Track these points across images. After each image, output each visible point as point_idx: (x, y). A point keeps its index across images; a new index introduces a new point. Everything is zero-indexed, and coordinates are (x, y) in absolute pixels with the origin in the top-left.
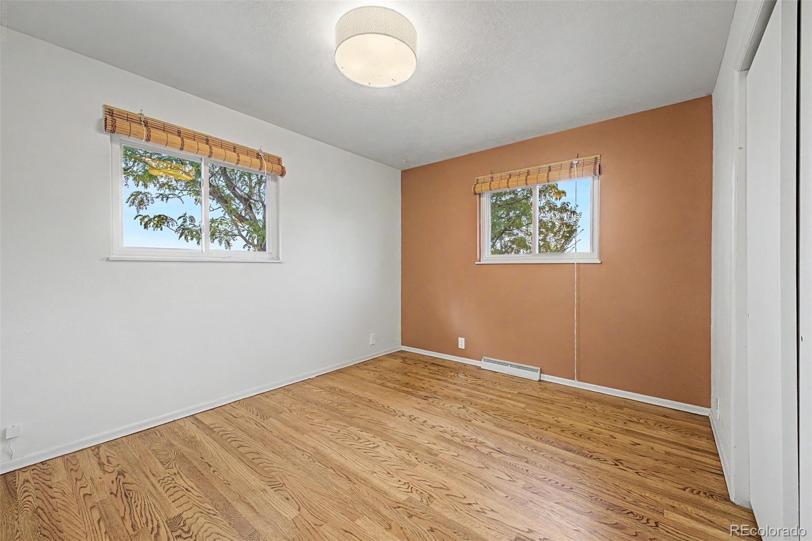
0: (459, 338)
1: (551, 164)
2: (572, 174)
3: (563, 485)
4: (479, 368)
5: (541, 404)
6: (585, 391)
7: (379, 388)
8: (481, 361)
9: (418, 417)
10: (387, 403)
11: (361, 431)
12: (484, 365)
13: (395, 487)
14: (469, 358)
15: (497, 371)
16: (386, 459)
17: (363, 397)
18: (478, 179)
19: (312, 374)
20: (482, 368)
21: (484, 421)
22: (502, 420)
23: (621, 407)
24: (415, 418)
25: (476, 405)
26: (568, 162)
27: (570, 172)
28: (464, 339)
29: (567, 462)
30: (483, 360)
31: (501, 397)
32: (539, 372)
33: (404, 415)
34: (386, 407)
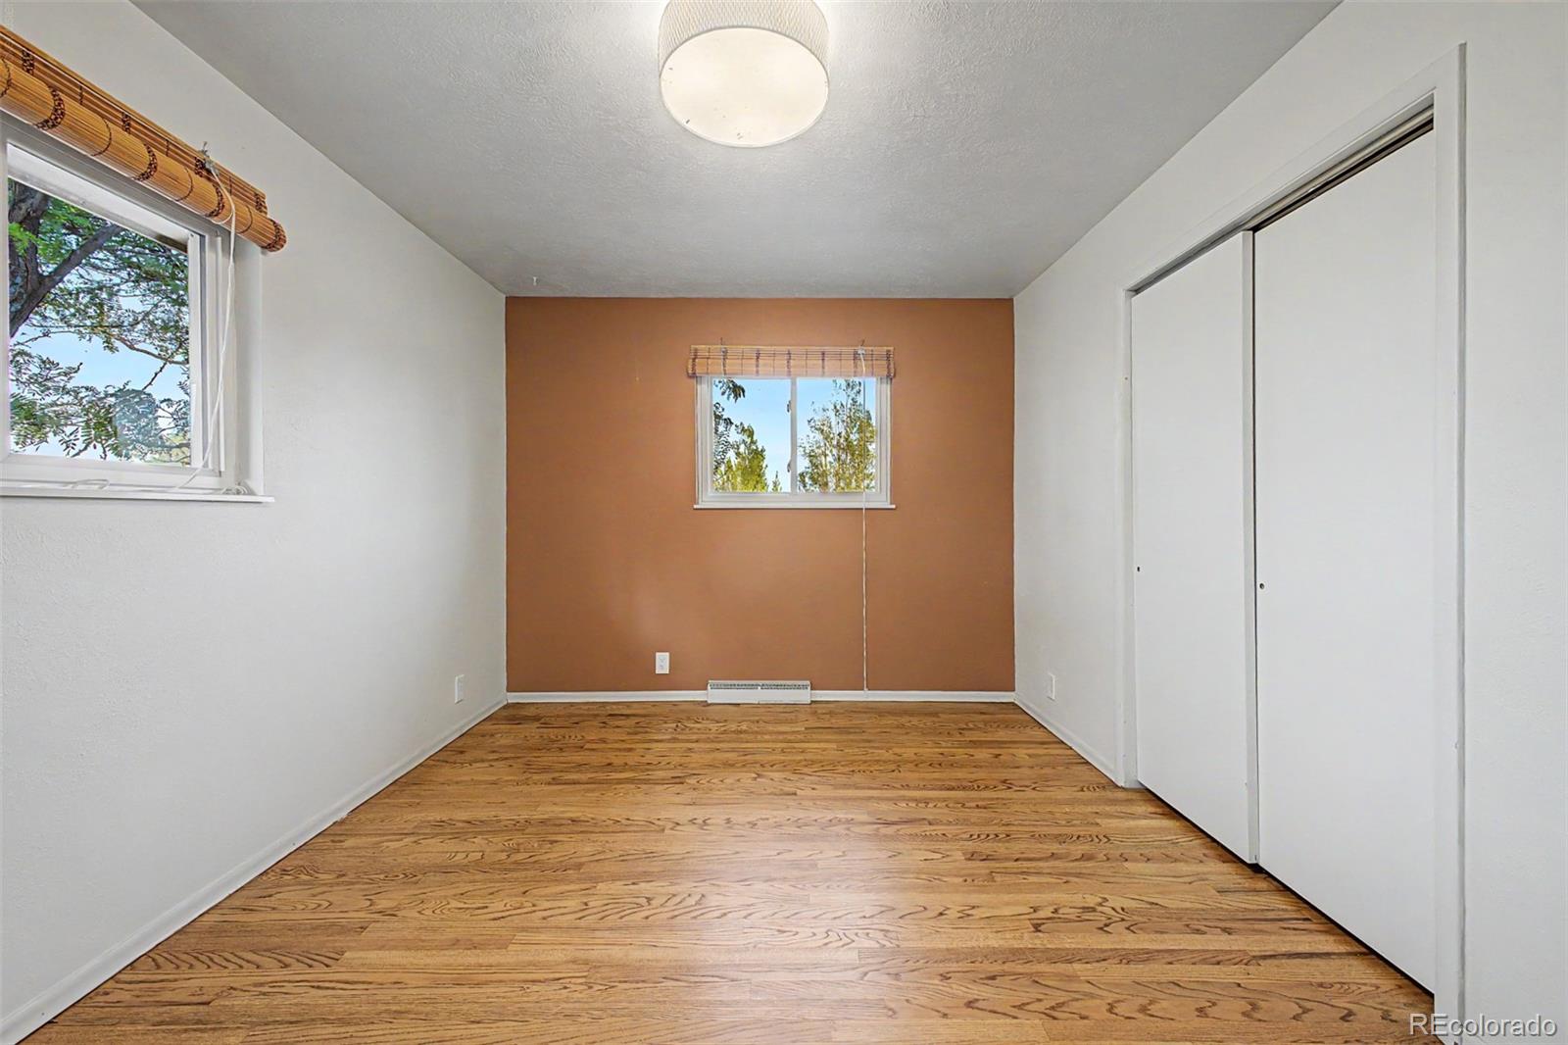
0: (658, 654)
1: (826, 349)
2: (859, 370)
3: (997, 836)
4: (705, 704)
5: (851, 737)
6: (879, 704)
7: (560, 790)
8: (706, 689)
9: (709, 816)
10: (616, 812)
11: (634, 884)
12: (715, 695)
13: (819, 947)
14: (681, 690)
15: (739, 702)
16: (749, 912)
17: (549, 819)
18: (696, 350)
19: (340, 809)
20: (709, 702)
21: (814, 786)
22: (835, 778)
23: (935, 714)
24: (704, 821)
25: (772, 766)
26: (851, 350)
27: (856, 366)
28: (668, 654)
29: (967, 805)
30: (709, 688)
31: (790, 741)
32: (809, 688)
33: (678, 824)
34: (624, 822)
